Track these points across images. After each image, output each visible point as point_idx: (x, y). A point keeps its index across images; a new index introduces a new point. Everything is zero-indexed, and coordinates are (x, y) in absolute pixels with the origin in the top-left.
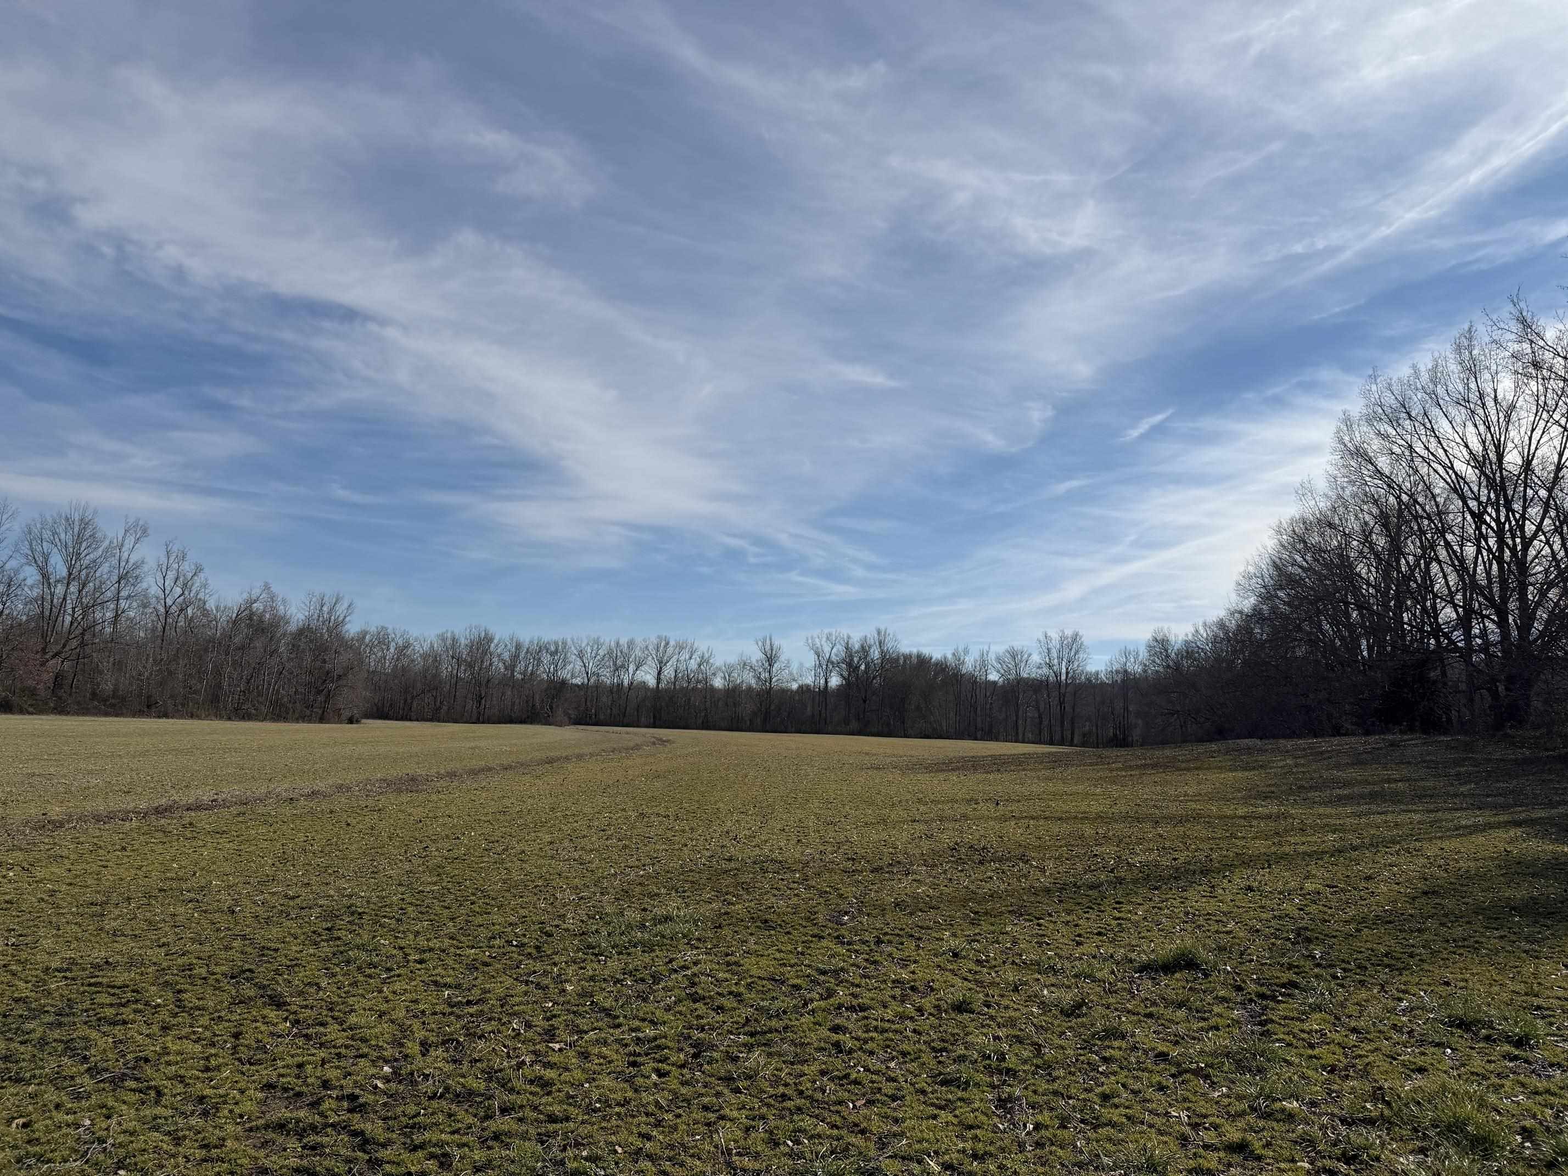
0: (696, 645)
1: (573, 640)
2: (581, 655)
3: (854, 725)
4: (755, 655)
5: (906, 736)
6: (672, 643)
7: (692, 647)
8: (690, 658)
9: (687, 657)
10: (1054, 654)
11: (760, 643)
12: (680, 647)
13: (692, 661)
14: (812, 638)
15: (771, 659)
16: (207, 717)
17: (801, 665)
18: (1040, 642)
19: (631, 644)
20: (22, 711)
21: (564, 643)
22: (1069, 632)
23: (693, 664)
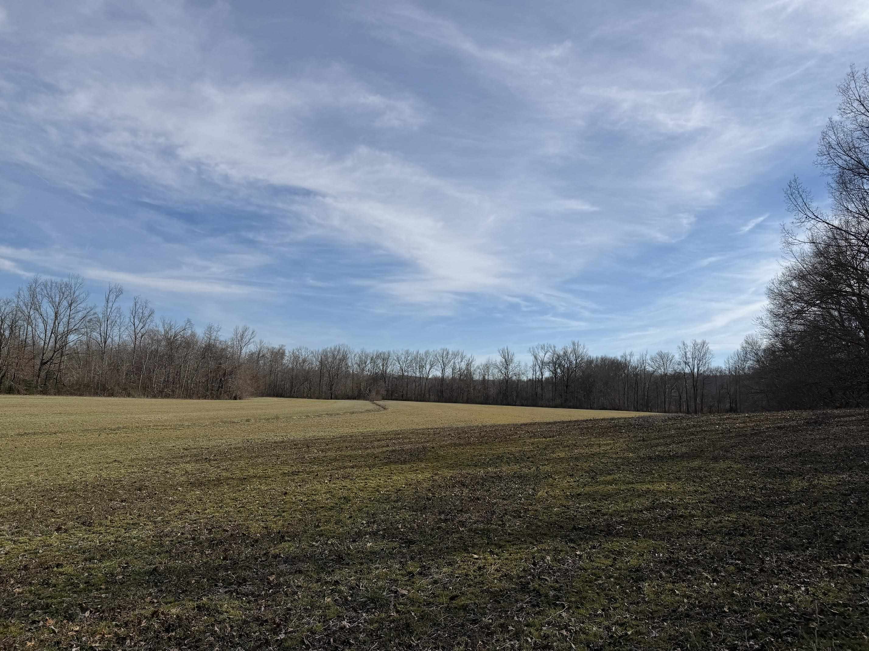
0: (464, 354)
1: (394, 352)
2: (398, 360)
3: (558, 401)
4: (498, 359)
5: (591, 408)
6: (450, 353)
7: (462, 354)
8: (461, 361)
9: (459, 360)
10: (689, 355)
11: (501, 352)
12: (455, 355)
13: (463, 363)
14: (533, 348)
15: (507, 362)
16: (139, 396)
17: (526, 365)
18: (680, 348)
19: (427, 353)
20: (19, 393)
21: (389, 353)
22: (699, 341)
23: (463, 365)
